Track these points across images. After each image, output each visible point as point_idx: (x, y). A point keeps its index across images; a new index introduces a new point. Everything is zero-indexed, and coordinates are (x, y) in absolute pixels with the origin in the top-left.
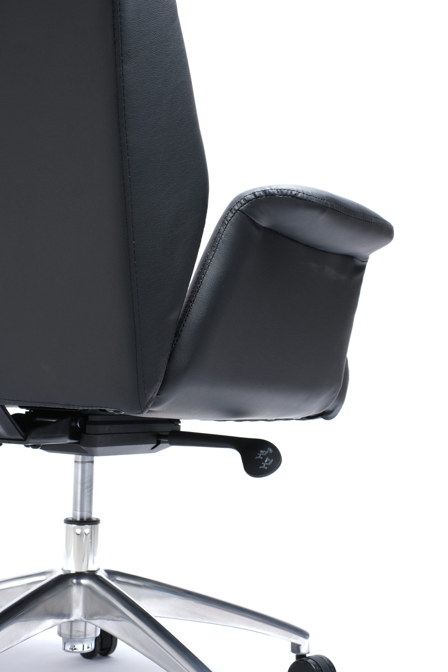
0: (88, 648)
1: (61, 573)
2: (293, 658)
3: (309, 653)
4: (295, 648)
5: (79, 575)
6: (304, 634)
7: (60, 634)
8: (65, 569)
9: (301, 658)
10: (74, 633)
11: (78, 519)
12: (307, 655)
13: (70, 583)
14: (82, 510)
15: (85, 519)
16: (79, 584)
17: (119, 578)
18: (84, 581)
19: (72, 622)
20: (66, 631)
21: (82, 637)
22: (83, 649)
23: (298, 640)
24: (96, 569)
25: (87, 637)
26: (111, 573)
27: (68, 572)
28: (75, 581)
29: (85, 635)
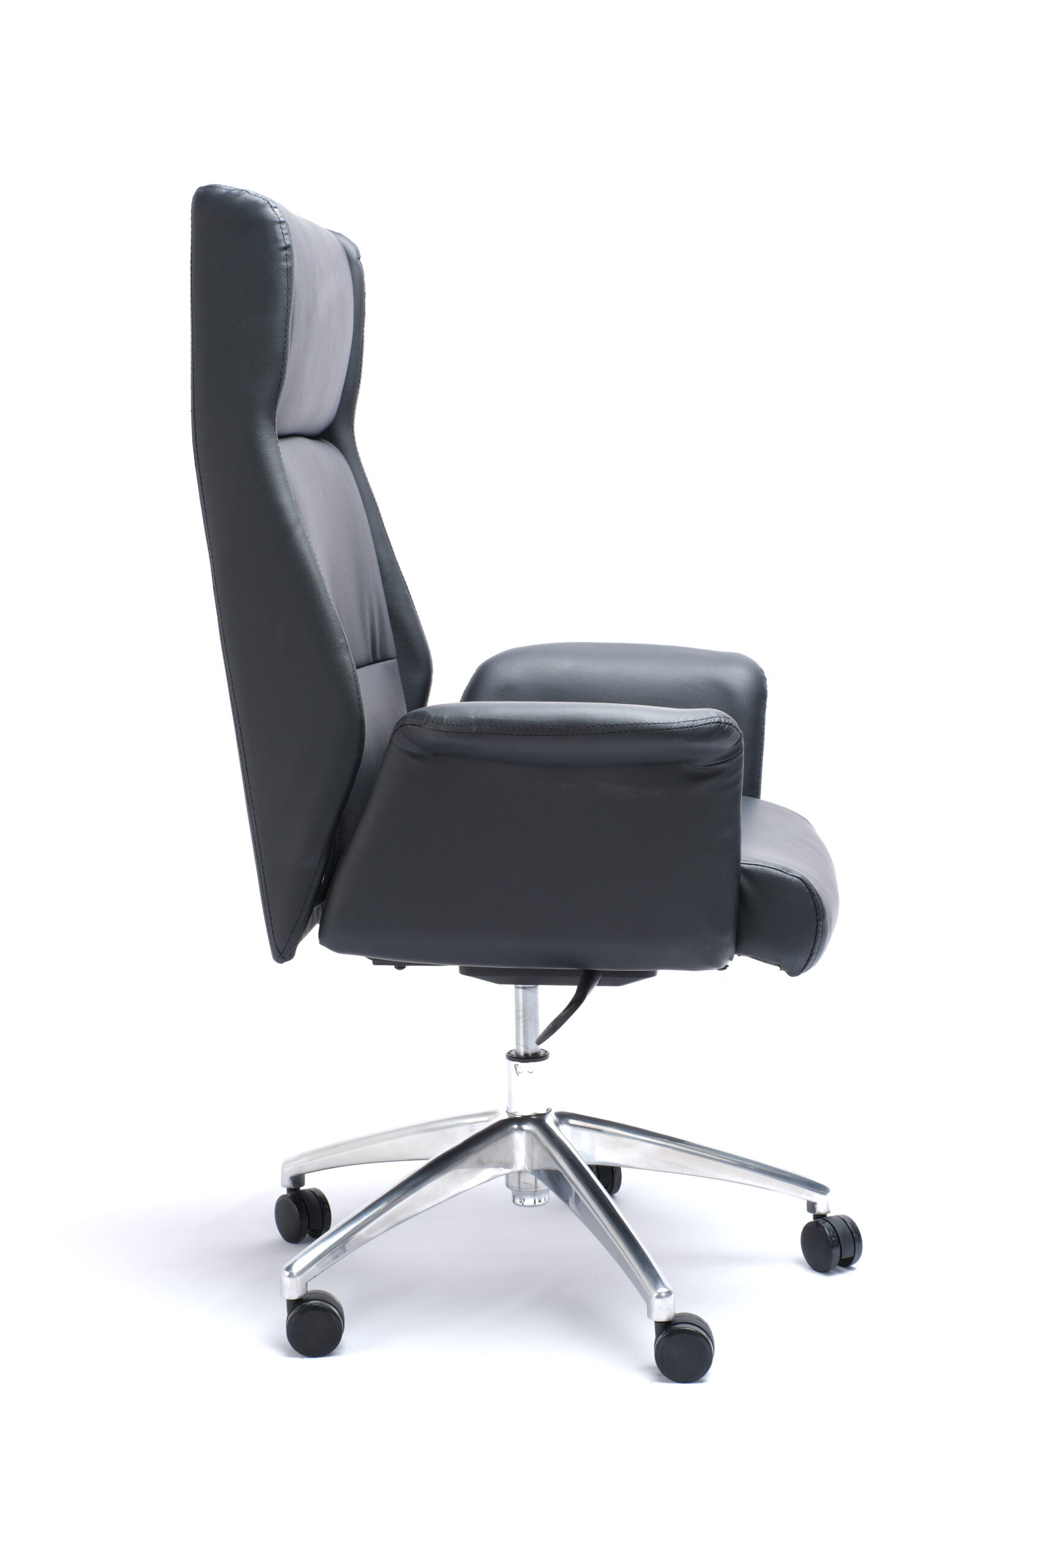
0: (540, 1201)
1: (505, 1117)
2: (810, 1218)
3: (829, 1212)
4: (811, 1207)
5: (525, 1119)
6: (821, 1189)
7: (508, 1185)
8: (510, 1111)
9: (820, 1217)
10: (522, 1186)
11: (522, 1054)
12: (828, 1215)
13: (509, 1131)
14: (525, 1047)
15: (530, 1055)
16: (521, 1129)
17: (572, 1121)
18: (525, 1127)
19: (520, 1172)
20: (514, 1184)
21: (533, 1190)
22: (535, 1203)
23: (815, 1197)
24: (545, 1112)
25: (538, 1189)
26: (563, 1117)
27: (513, 1116)
28: (516, 1126)
29: (536, 1187)
